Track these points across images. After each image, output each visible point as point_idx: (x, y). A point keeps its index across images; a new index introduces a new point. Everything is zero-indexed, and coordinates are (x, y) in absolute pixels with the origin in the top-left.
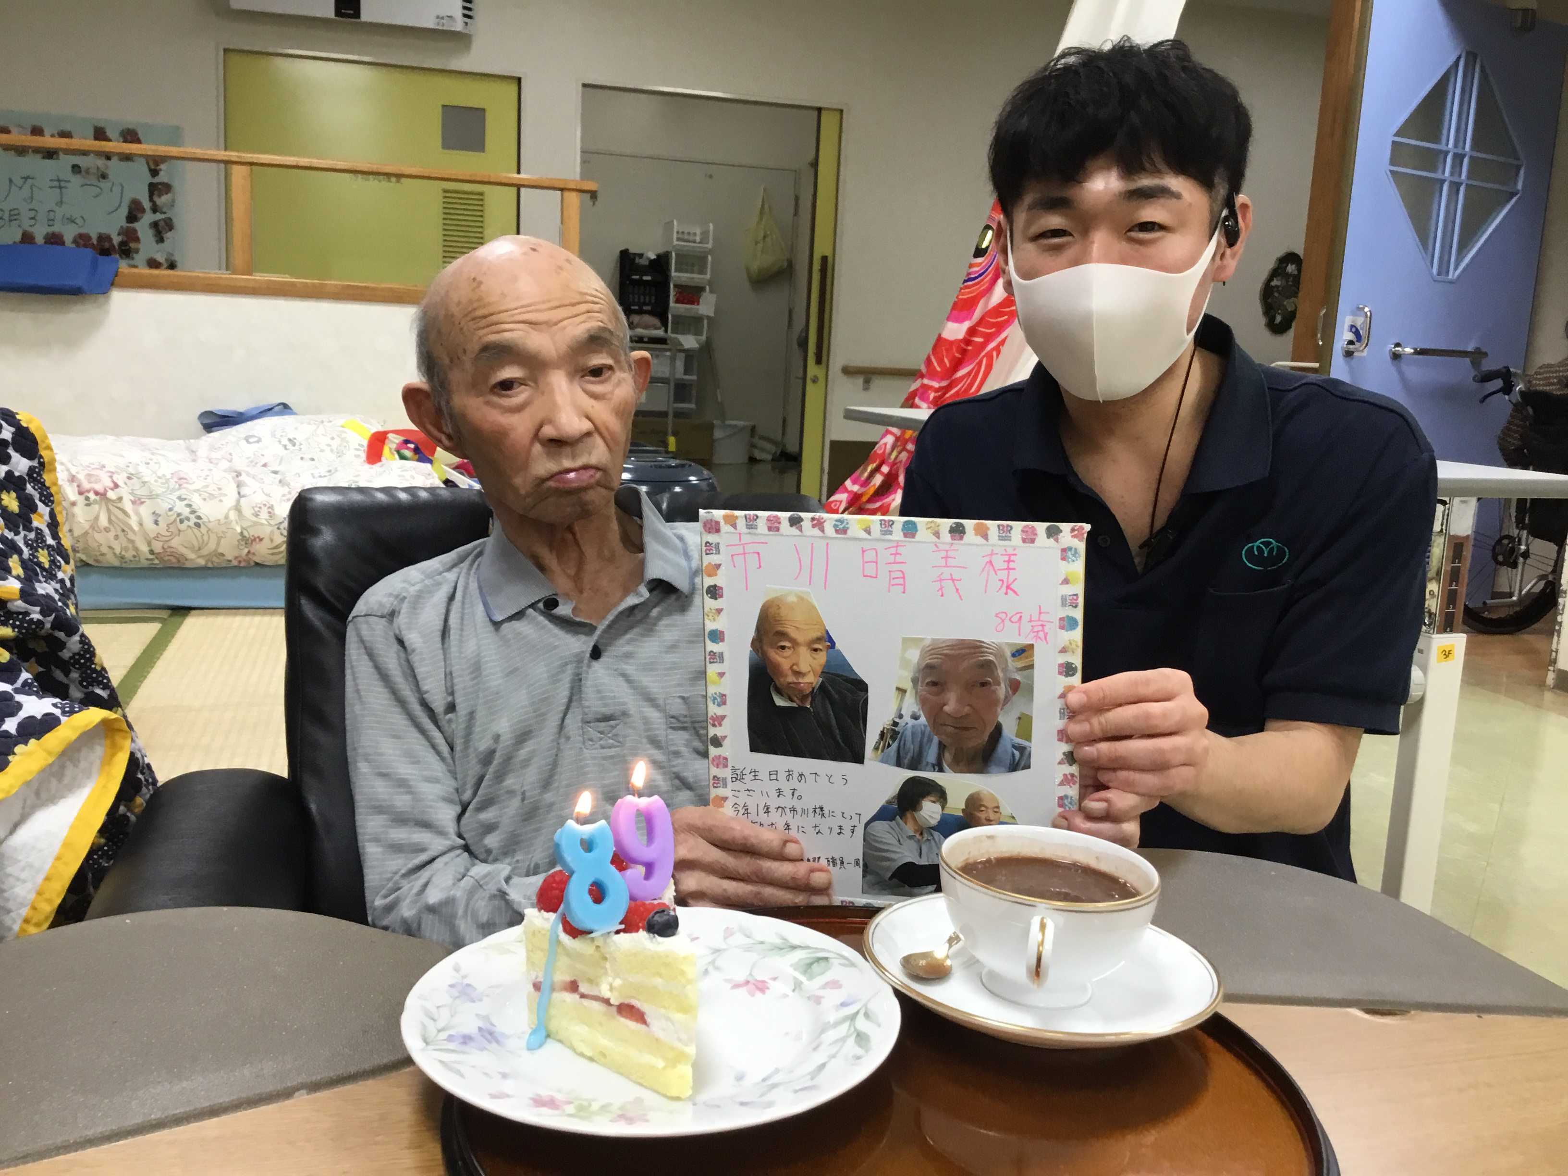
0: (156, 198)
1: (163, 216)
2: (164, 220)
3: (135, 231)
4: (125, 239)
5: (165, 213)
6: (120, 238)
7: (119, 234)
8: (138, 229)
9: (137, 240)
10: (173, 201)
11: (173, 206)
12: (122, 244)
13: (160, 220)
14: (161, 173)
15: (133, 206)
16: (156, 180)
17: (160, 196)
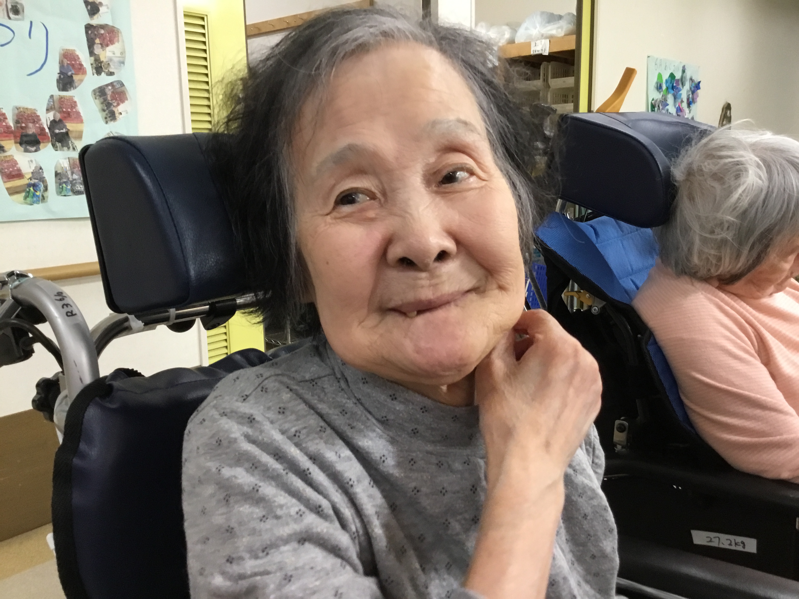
0: (97, 50)
1: (110, 79)
2: (112, 84)
3: (74, 104)
4: (58, 116)
5: (111, 74)
6: (51, 116)
7: (48, 110)
8: (76, 99)
9: (78, 118)
10: (123, 53)
11: (123, 63)
12: (54, 124)
13: (107, 85)
14: (102, 9)
15: (66, 62)
16: (96, 21)
17: (104, 45)
